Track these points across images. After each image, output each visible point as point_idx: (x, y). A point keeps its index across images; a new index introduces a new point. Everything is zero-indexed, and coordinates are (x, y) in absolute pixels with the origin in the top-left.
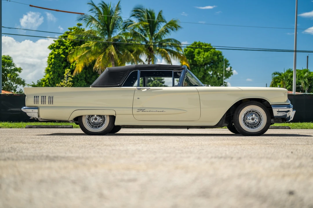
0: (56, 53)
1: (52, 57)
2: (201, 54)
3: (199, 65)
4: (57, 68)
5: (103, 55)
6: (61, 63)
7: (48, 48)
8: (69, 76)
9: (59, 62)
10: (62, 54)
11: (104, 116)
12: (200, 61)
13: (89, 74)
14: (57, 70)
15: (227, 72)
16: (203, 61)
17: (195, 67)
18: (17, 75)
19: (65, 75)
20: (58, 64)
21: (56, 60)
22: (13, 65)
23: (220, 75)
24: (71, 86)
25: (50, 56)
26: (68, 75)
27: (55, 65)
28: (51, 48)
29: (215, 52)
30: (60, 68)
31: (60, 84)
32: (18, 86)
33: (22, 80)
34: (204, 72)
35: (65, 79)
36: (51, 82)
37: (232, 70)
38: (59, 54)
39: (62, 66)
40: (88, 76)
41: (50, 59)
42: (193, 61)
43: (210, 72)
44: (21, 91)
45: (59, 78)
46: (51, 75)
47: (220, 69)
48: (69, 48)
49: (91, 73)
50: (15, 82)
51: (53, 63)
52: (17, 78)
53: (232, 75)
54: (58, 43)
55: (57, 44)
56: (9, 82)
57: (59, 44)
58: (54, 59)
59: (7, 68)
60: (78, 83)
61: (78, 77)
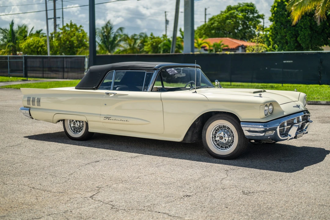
1: (275, 5)
4: (280, 17)
9: (282, 10)
14: (279, 19)
20: (280, 13)
21: (279, 8)
27: (278, 14)
30: (283, 16)
36: (274, 32)
38: (282, 2)
41: (273, 7)
51: (276, 11)
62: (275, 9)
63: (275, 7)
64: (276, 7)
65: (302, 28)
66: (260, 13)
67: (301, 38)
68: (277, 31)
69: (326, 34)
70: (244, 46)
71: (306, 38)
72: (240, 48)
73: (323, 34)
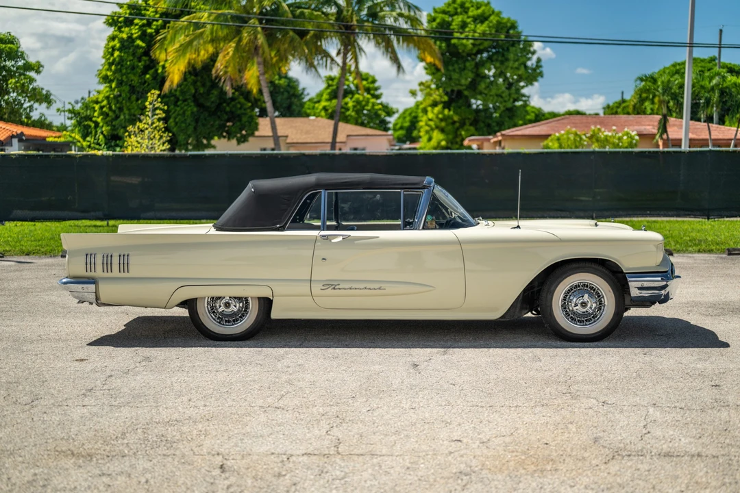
0: (125, 36)
1: (115, 46)
2: (467, 29)
3: (464, 54)
4: (128, 74)
5: (234, 45)
6: (136, 60)
7: (105, 22)
8: (156, 106)
9: (131, 58)
10: (140, 38)
11: (246, 299)
12: (465, 46)
13: (204, 85)
14: (127, 77)
15: (530, 71)
16: (474, 45)
17: (454, 59)
18: (32, 80)
19: (147, 103)
20: (128, 63)
21: (124, 53)
22: (22, 56)
23: (513, 79)
24: (163, 129)
25: (109, 42)
26: (154, 105)
27: (122, 66)
28: (113, 21)
29: (499, 23)
30: (135, 71)
31: (136, 127)
32: (36, 105)
33: (44, 92)
34: (474, 70)
35: (147, 113)
36: (113, 107)
37: (541, 66)
38: (131, 39)
39: (138, 66)
40: (202, 90)
41: (110, 50)
42: (449, 45)
43: (489, 72)
44: (43, 118)
45: (134, 97)
46: (114, 90)
47: (511, 64)
48: (155, 23)
49: (208, 84)
50: (28, 97)
51: (117, 59)
52: (31, 87)
53: (542, 76)
54: (128, 11)
55: (126, 13)
56: (14, 98)
57: (130, 14)
58: (121, 52)
59: (8, 63)
60: (178, 109)
61: (178, 93)
62: (117, 53)
63: (113, 49)
64: (118, 50)
65: (178, 100)
66: (32, 60)
67: (177, 120)
68: (121, 103)
69: (226, 113)
70: (24, 135)
71: (188, 121)
72: (15, 141)
73: (219, 113)
